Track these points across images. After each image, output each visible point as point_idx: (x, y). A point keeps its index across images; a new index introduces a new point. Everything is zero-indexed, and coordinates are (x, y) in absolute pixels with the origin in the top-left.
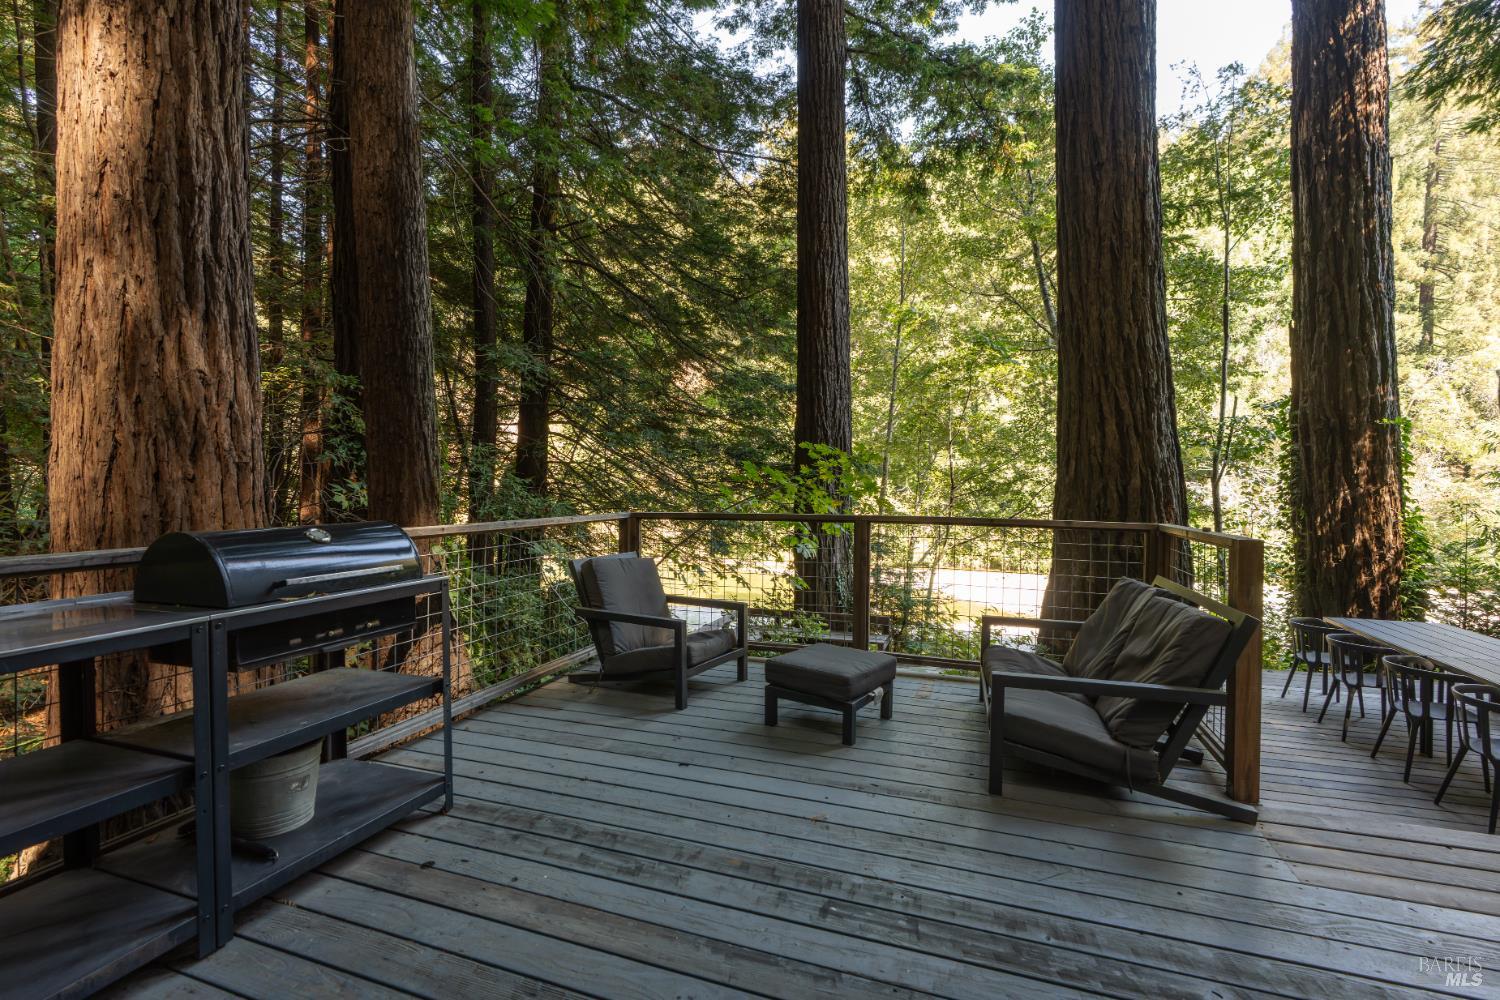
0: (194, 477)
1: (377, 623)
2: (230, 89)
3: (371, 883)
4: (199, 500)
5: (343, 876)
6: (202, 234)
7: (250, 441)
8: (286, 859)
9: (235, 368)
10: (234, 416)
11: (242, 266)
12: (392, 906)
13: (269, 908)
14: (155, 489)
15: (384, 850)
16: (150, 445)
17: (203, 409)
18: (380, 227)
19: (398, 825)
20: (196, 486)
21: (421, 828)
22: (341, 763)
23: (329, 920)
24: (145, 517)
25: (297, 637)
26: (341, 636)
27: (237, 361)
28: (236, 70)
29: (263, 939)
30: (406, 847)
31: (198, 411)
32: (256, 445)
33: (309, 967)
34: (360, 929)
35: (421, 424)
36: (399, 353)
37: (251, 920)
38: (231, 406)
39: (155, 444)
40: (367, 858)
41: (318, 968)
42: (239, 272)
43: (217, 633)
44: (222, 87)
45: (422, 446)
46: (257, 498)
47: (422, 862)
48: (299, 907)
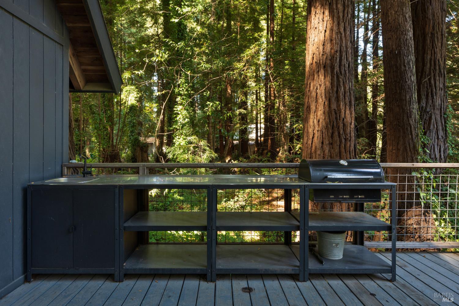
0: (332, 143)
1: (363, 197)
2: (346, 16)
3: (352, 289)
4: (333, 150)
5: (344, 282)
6: (336, 66)
7: (349, 131)
8: (326, 266)
9: (345, 107)
10: (344, 123)
11: (349, 73)
12: (353, 299)
13: (321, 279)
14: (322, 147)
15: (362, 282)
16: (321, 134)
17: (335, 121)
18: (390, 44)
19: (370, 275)
20: (332, 146)
21: (379, 282)
22: (361, 247)
23: (333, 292)
24: (319, 155)
25: (332, 195)
26: (348, 199)
27: (346, 105)
28: (348, 8)
29: (315, 286)
30: (369, 284)
31: (334, 122)
32: (351, 132)
33: (321, 300)
34: (340, 299)
35: (408, 121)
36: (398, 91)
37: (315, 279)
38: (343, 119)
39: (322, 133)
40: (354, 281)
41: (323, 302)
42: (347, 75)
43: (306, 189)
44: (343, 16)
45: (409, 128)
46: (351, 150)
47: (372, 293)
48: (328, 283)
